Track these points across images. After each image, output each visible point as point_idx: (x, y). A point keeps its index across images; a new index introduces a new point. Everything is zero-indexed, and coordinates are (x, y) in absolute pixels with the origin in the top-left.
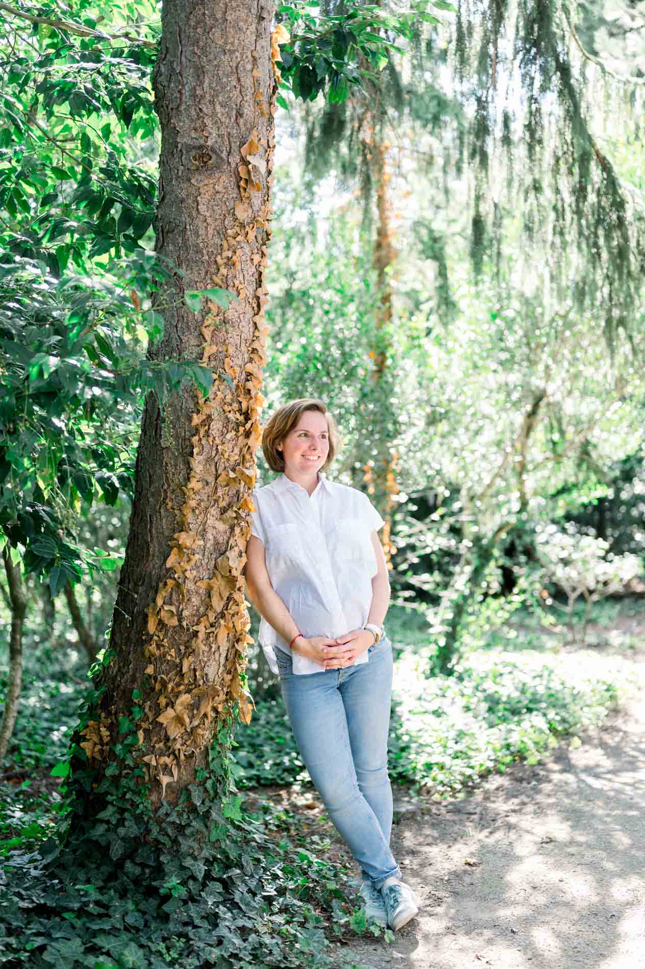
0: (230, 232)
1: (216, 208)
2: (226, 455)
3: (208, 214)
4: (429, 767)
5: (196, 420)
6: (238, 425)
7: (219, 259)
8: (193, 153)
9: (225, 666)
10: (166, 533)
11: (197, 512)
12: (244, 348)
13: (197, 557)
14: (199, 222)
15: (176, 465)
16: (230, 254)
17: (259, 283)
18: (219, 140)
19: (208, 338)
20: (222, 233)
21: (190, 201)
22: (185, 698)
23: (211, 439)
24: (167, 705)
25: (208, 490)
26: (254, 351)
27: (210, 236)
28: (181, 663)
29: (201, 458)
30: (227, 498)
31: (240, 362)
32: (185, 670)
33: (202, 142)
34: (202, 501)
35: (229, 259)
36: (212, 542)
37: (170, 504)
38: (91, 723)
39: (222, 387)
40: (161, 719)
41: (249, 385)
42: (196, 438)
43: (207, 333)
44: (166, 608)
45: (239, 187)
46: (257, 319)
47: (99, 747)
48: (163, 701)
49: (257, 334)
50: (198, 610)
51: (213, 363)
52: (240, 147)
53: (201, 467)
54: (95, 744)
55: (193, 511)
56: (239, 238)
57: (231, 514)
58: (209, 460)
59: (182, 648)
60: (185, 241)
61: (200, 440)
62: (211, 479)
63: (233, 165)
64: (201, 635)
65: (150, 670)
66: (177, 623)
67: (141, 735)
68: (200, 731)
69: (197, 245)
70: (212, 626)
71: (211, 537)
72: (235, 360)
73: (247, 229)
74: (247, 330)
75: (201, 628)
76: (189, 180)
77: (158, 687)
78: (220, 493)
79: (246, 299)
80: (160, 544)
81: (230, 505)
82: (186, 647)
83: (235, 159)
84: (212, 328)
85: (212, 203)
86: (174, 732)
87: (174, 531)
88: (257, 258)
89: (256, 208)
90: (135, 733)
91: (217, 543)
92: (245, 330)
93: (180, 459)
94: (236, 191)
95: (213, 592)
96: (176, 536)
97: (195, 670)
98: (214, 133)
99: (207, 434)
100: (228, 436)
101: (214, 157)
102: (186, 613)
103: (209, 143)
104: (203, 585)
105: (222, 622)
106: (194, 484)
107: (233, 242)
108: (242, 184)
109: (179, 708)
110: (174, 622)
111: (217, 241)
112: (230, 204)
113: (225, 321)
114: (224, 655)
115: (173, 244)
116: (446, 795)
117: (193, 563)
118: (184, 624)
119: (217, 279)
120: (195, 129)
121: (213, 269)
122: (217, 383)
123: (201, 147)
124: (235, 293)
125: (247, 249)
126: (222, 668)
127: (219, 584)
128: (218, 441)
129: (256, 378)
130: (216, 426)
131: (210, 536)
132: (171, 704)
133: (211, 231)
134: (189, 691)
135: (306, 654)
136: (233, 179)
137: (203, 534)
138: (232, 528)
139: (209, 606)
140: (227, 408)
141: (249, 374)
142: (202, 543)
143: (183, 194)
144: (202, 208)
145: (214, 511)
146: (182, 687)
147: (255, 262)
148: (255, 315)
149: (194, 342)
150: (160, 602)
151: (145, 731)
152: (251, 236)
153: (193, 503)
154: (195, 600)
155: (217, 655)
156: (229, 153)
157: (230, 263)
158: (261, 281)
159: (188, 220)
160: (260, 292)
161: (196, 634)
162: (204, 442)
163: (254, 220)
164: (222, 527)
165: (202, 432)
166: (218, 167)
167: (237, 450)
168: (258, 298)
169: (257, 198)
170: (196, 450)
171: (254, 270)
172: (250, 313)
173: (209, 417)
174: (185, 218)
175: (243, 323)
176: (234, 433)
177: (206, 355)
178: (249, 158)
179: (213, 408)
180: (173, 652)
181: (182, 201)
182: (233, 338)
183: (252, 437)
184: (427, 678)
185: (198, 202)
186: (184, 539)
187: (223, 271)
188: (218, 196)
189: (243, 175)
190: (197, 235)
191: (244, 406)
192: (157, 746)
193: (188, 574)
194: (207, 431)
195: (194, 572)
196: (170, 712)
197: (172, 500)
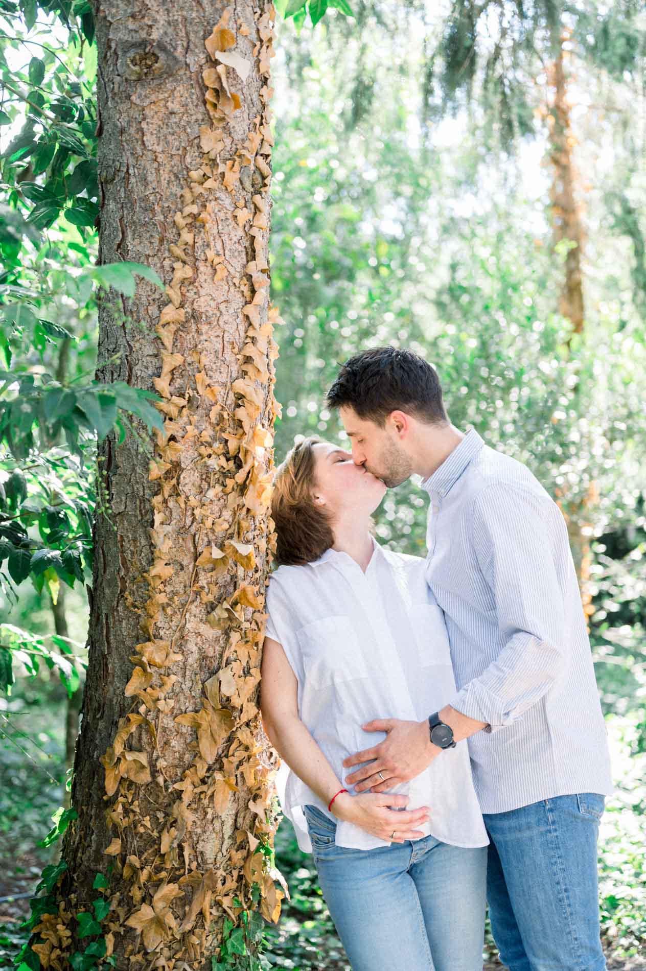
0: (195, 175)
1: (170, 138)
2: (209, 523)
3: (159, 149)
4: (613, 903)
5: (157, 469)
6: (226, 474)
7: (178, 218)
8: (131, 54)
9: (232, 837)
10: (128, 643)
11: (169, 611)
12: (229, 356)
13: (173, 678)
14: (146, 162)
15: (135, 540)
16: (194, 209)
17: (252, 255)
18: (170, 30)
19: (168, 342)
20: (182, 177)
21: (132, 130)
22: (169, 890)
23: (182, 499)
24: (143, 900)
25: (184, 577)
26: (248, 360)
27: (164, 183)
28: (159, 838)
29: (168, 528)
30: (215, 589)
31: (223, 378)
32: (164, 849)
33: (143, 35)
34: (175, 593)
35: (195, 217)
36: (196, 656)
37: (130, 599)
38: (45, 917)
39: (195, 418)
40: (132, 922)
41: (241, 413)
42: (159, 498)
43: (167, 336)
44: (130, 757)
45: (205, 102)
46: (250, 310)
47: (58, 952)
48: (137, 894)
49: (251, 333)
50: (181, 758)
51: (178, 382)
52: (204, 38)
53: (170, 543)
54: (53, 947)
55: (164, 609)
56: (209, 184)
57: (220, 613)
58: (182, 531)
59: (160, 815)
60: (129, 193)
61: (165, 501)
62: (187, 561)
63: (194, 68)
64: (186, 798)
65: (114, 848)
66: (149, 779)
67: (110, 940)
68: (195, 940)
69: (145, 199)
70: (203, 782)
71: (195, 649)
72: (217, 376)
73: (221, 168)
74: (234, 329)
75: (188, 788)
76: (128, 97)
77: (126, 873)
78: (203, 581)
79: (229, 278)
80: (121, 658)
81: (220, 600)
82: (167, 815)
83: (195, 60)
84: (173, 327)
85: (165, 130)
86: (154, 941)
87: (138, 639)
88: (244, 215)
89: (238, 136)
90: (102, 937)
91: (204, 657)
92: (231, 329)
93: (140, 531)
94: (201, 109)
95: (201, 732)
96: (138, 647)
97: (180, 847)
98: (162, 18)
99: (176, 492)
100: (211, 494)
101: (162, 56)
102: (161, 764)
103: (155, 35)
104: (185, 723)
105: (218, 776)
106: (159, 569)
107: (198, 189)
108: (209, 96)
109: (159, 905)
110: (145, 777)
111: (176, 189)
112: (193, 131)
113: (195, 316)
114: (230, 822)
115: (115, 200)
116: (633, 950)
117: (168, 688)
118: (160, 780)
119: (178, 251)
120: (133, 16)
121: (170, 234)
122: (185, 411)
123: (143, 43)
124: (210, 270)
125: (227, 202)
126: (227, 842)
127: (209, 719)
128: (193, 501)
129: (250, 402)
130: (189, 479)
131: (192, 646)
132: (147, 899)
133: (165, 176)
134: (174, 880)
135: (354, 820)
136: (196, 91)
137: (181, 643)
138: (227, 633)
139: (197, 755)
140: (204, 451)
141: (240, 397)
142: (179, 657)
143: (122, 122)
144: (149, 139)
145: (195, 609)
146: (163, 874)
147: (242, 221)
148: (246, 303)
149: (149, 350)
150: (118, 748)
151: (117, 935)
152: (232, 178)
153: (162, 598)
154: (176, 744)
155: (217, 824)
156: (187, 49)
157: (195, 223)
158: (254, 251)
159: (131, 161)
160: (252, 268)
161: (179, 795)
162: (171, 504)
163: (235, 155)
164: (210, 633)
165: (167, 489)
166: (169, 73)
167: (227, 515)
168: (249, 277)
169: (239, 120)
170: (158, 518)
171: (240, 233)
172: (237, 301)
173: (177, 466)
174: (127, 158)
175: (225, 317)
176: (219, 488)
177: (166, 369)
178: (219, 56)
179: (184, 453)
180: (147, 821)
181: (122, 131)
182: (210, 339)
183: (251, 493)
184: (632, 755)
185: (142, 130)
186: (150, 652)
187: (187, 236)
188: (174, 119)
189: (210, 83)
190: (144, 181)
191: (232, 445)
192: (133, 959)
193: (161, 705)
194: (175, 488)
195: (171, 703)
196: (146, 912)
197: (132, 593)
